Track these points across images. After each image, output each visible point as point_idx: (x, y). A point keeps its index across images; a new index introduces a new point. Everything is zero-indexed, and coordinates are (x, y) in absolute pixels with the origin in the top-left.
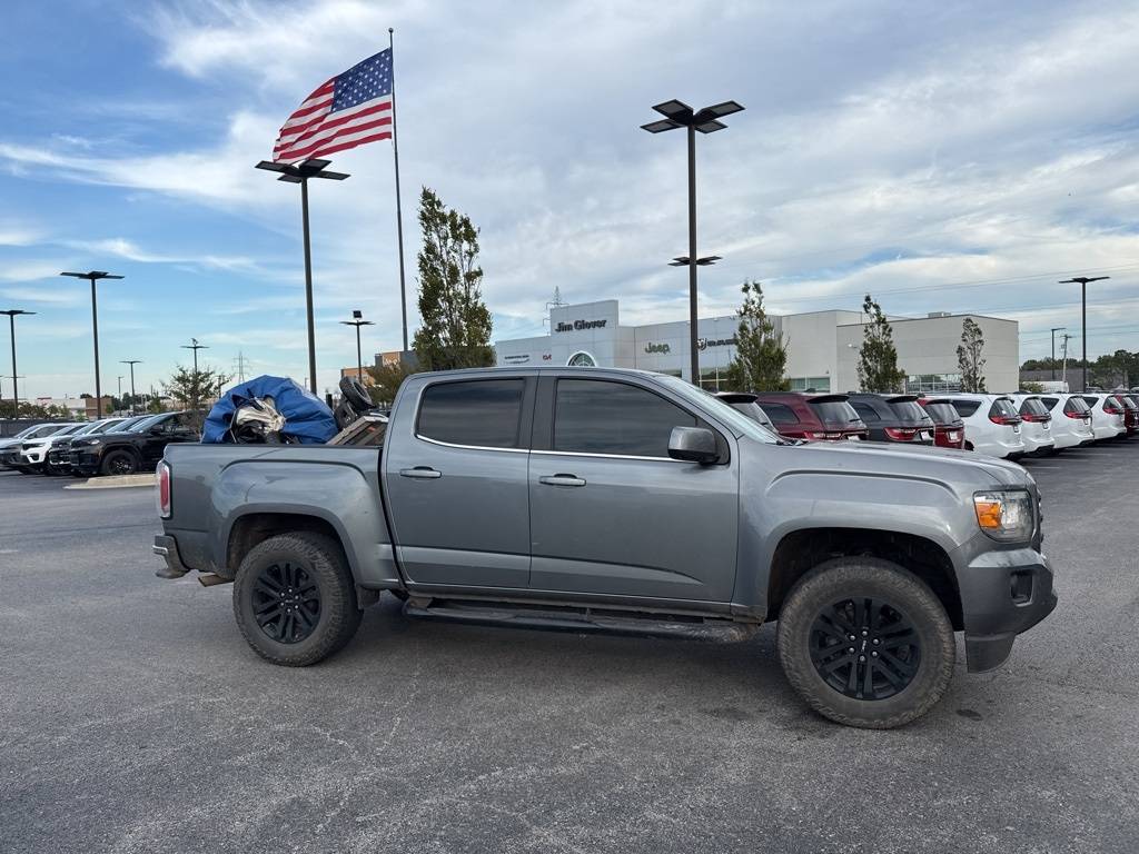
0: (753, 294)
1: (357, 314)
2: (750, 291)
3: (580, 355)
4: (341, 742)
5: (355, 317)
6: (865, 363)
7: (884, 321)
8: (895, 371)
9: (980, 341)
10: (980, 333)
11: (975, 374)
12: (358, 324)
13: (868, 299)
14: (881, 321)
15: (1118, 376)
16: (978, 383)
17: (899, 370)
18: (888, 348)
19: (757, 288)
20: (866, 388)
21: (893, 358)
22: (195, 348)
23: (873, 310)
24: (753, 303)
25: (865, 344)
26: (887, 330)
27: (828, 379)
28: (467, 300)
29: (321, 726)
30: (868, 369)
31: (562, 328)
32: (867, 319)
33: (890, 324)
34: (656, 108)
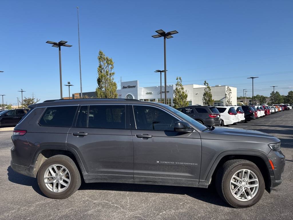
0: (179, 80)
1: (69, 83)
2: (179, 79)
3: (129, 95)
4: (116, 205)
5: (68, 84)
6: (204, 98)
7: (209, 87)
8: (212, 100)
9: (231, 92)
10: (231, 90)
11: (229, 101)
12: (69, 86)
13: (205, 82)
14: (208, 87)
15: (257, 101)
16: (230, 103)
17: (213, 99)
18: (210, 94)
19: (180, 79)
20: (204, 104)
21: (211, 97)
22: (22, 92)
23: (206, 85)
24: (179, 82)
25: (204, 93)
26: (210, 89)
27: (191, 101)
28: (110, 80)
29: (107, 201)
30: (205, 99)
31: (124, 87)
32: (205, 86)
33: (210, 88)
34: (156, 31)
